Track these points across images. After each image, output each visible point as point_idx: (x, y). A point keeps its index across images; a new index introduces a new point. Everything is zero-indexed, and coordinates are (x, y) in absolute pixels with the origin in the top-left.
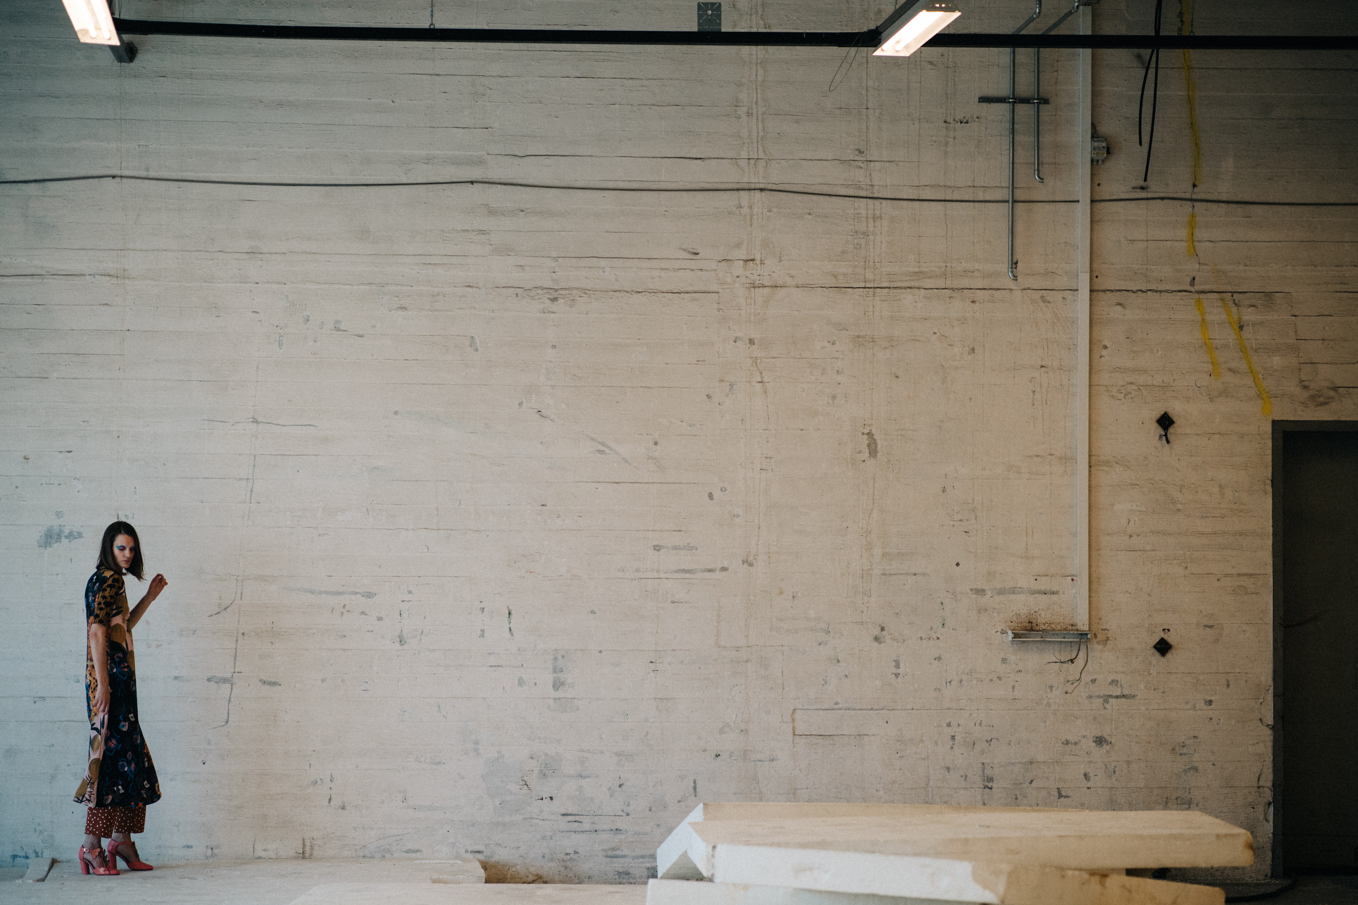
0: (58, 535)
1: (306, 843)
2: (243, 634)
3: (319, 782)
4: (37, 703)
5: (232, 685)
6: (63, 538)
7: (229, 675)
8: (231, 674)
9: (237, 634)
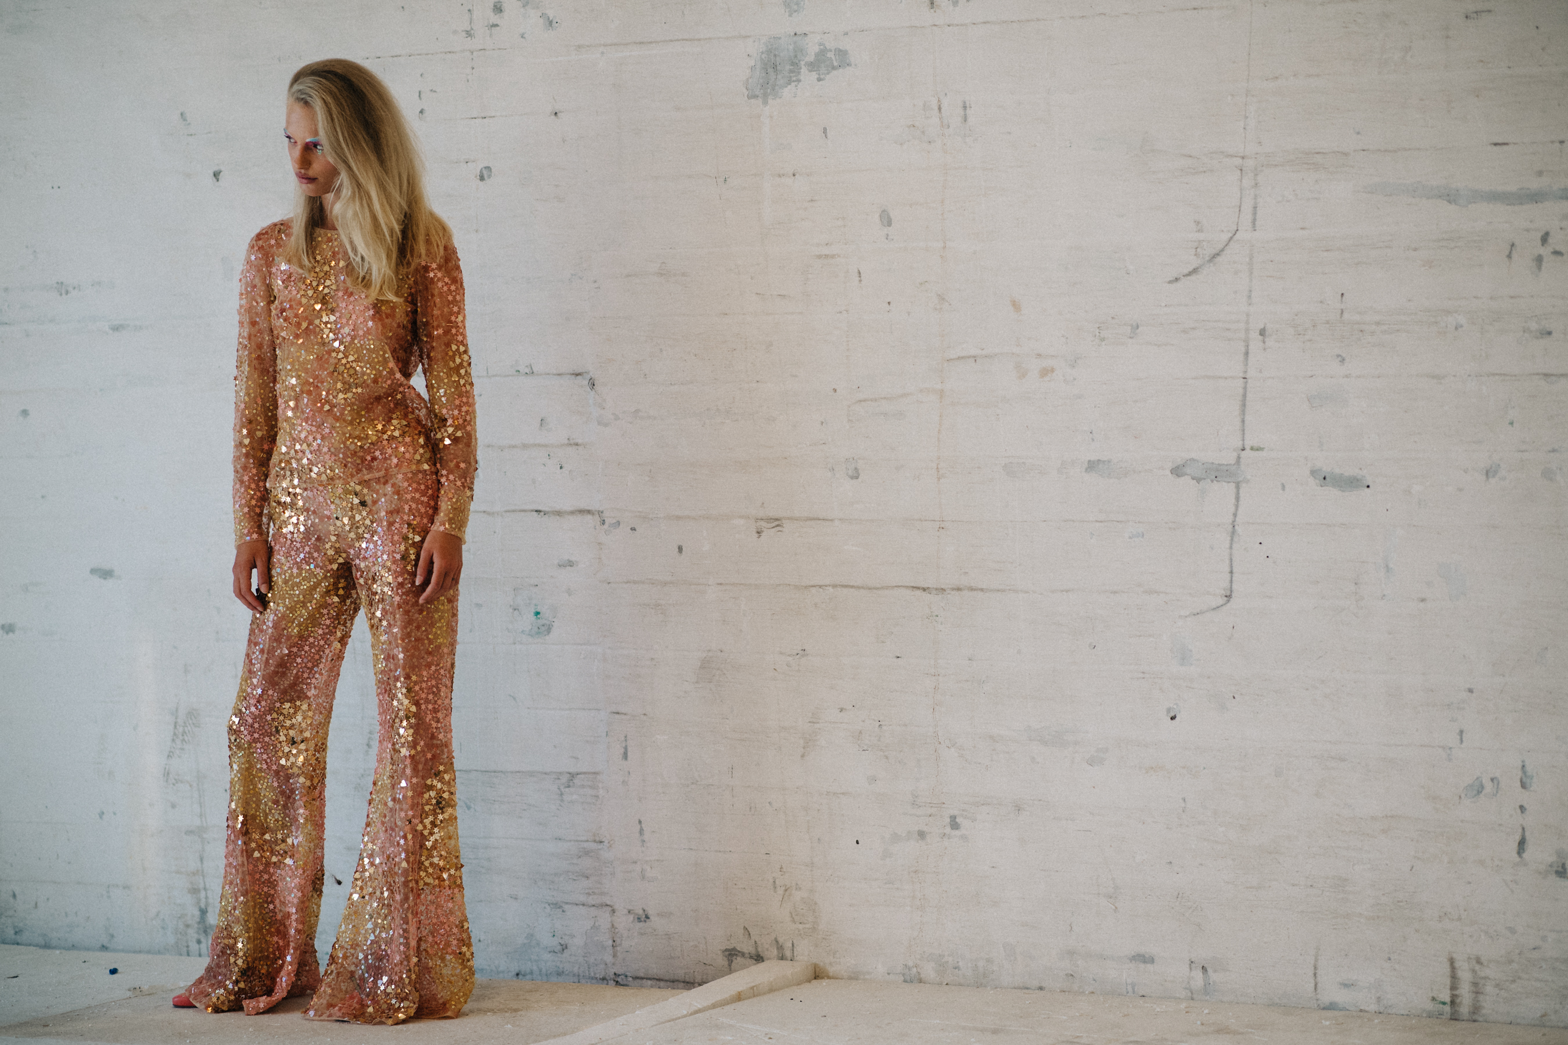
0: (793, 64)
1: (1460, 974)
2: (1262, 332)
3: (1489, 787)
4: (763, 534)
5: (1238, 488)
6: (804, 70)
7: (1229, 458)
8: (1235, 454)
9: (1247, 330)
